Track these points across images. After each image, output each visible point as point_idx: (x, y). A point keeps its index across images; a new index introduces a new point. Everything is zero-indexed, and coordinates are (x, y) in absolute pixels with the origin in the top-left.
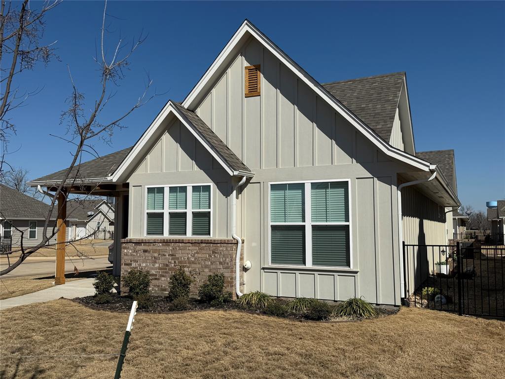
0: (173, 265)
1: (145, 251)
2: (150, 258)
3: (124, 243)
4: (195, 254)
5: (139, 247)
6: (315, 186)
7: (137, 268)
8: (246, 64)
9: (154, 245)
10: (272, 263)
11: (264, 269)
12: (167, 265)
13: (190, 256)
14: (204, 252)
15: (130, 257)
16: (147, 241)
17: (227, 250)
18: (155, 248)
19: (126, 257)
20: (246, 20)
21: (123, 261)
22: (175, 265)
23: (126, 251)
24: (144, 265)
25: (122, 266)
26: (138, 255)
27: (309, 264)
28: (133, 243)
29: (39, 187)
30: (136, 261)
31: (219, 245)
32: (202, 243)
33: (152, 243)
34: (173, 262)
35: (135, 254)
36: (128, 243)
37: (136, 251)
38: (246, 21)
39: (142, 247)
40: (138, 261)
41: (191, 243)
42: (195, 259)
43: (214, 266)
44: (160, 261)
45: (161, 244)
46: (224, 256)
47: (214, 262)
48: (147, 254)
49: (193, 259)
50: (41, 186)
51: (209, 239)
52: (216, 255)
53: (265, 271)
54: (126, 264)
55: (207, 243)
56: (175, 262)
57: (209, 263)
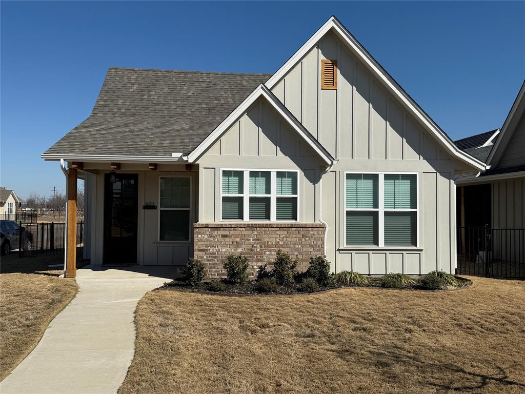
0: (258, 250)
1: (224, 236)
2: (231, 243)
3: (198, 228)
4: (283, 238)
5: (215, 233)
6: (387, 177)
7: (215, 253)
8: (322, 57)
9: (235, 230)
10: (347, 244)
11: (339, 250)
12: (252, 250)
13: (278, 240)
14: (293, 236)
15: (206, 243)
16: (228, 226)
17: (318, 234)
18: (237, 232)
19: (200, 243)
20: (333, 16)
21: (196, 247)
22: (260, 250)
23: (200, 236)
24: (224, 250)
25: (195, 252)
26: (216, 240)
27: (382, 245)
28: (210, 228)
29: (62, 160)
30: (212, 246)
31: (310, 229)
32: (291, 227)
33: (233, 228)
34: (258, 246)
35: (212, 239)
36: (203, 227)
37: (214, 237)
38: (333, 18)
39: (221, 232)
40: (215, 247)
41: (280, 228)
42: (284, 243)
43: (304, 249)
44: (243, 246)
45: (244, 229)
46: (314, 239)
47: (305, 245)
48: (227, 239)
49: (281, 243)
50: (64, 160)
51: (297, 223)
52: (307, 239)
53: (340, 252)
54: (199, 250)
55: (296, 227)
56: (261, 247)
57: (300, 246)
